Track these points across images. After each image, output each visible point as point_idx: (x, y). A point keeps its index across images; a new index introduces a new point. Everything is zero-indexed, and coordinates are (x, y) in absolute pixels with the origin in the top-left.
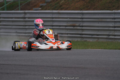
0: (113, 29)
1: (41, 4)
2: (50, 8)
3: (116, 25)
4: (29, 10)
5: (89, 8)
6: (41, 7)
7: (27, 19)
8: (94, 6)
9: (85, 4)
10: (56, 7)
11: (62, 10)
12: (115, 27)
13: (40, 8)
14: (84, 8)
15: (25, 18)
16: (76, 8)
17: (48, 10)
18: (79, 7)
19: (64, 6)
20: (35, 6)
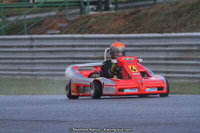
0: (164, 62)
1: (60, 25)
2: (73, 30)
3: (168, 57)
4: (41, 34)
5: (132, 29)
6: (60, 29)
7: (35, 49)
8: (140, 26)
9: (127, 23)
10: (82, 29)
11: (91, 33)
12: (167, 59)
13: (58, 31)
14: (125, 30)
15: (31, 47)
16: (113, 30)
17: (69, 34)
18: (117, 28)
19: (94, 27)
20: (50, 28)
